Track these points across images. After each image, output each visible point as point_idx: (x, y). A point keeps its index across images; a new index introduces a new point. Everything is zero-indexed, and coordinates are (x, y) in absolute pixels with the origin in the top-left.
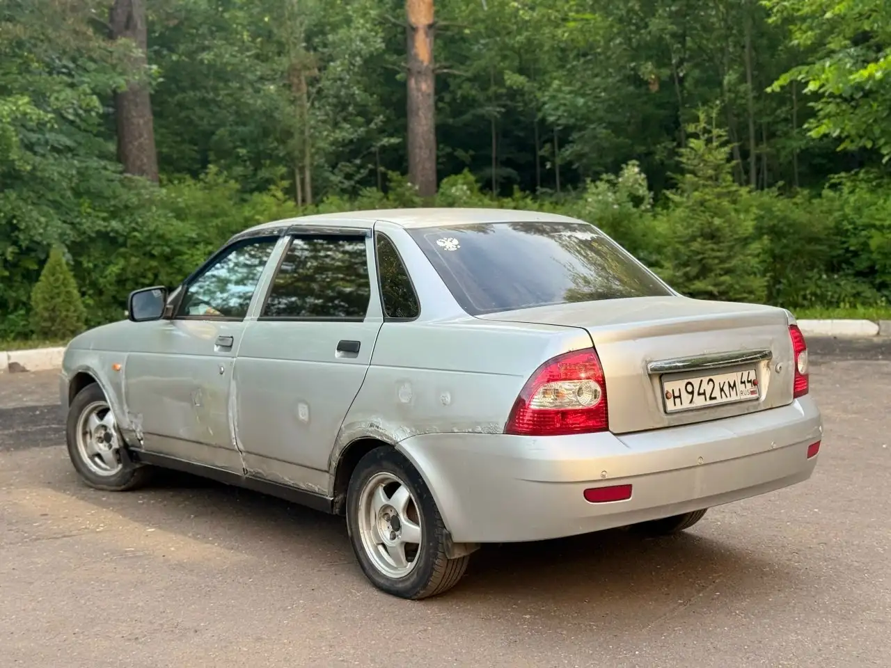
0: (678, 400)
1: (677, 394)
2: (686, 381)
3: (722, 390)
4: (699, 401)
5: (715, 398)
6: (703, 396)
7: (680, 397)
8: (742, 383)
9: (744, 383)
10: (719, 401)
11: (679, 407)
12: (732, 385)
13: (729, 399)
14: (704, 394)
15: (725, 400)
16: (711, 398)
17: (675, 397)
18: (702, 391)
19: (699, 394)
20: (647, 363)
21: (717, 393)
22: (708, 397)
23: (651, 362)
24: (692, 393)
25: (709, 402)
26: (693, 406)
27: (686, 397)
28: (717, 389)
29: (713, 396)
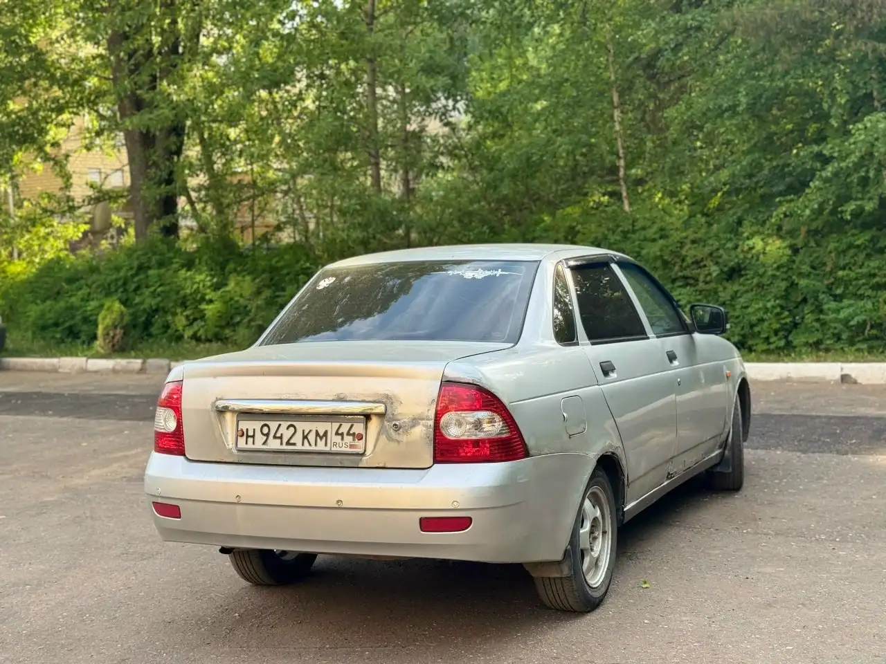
0: (250, 440)
1: (251, 433)
2: (262, 423)
3: (305, 437)
4: (274, 444)
5: (294, 444)
6: (279, 441)
7: (253, 436)
8: (337, 434)
9: (342, 434)
10: (299, 447)
11: (250, 446)
12: (321, 434)
13: (313, 448)
14: (281, 438)
15: (307, 447)
16: (288, 443)
17: (248, 436)
18: (278, 435)
19: (275, 437)
20: (217, 399)
21: (298, 439)
22: (285, 440)
23: (220, 399)
24: (267, 435)
25: (285, 447)
26: (265, 447)
27: (260, 439)
28: (299, 436)
29: (291, 441)
